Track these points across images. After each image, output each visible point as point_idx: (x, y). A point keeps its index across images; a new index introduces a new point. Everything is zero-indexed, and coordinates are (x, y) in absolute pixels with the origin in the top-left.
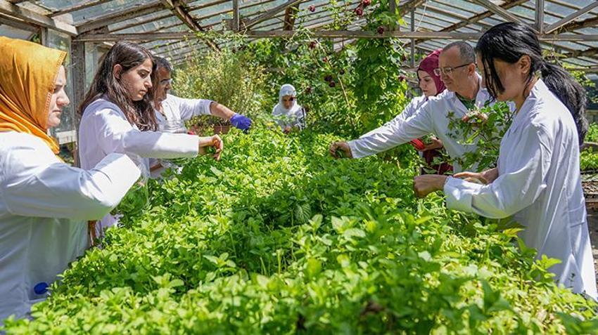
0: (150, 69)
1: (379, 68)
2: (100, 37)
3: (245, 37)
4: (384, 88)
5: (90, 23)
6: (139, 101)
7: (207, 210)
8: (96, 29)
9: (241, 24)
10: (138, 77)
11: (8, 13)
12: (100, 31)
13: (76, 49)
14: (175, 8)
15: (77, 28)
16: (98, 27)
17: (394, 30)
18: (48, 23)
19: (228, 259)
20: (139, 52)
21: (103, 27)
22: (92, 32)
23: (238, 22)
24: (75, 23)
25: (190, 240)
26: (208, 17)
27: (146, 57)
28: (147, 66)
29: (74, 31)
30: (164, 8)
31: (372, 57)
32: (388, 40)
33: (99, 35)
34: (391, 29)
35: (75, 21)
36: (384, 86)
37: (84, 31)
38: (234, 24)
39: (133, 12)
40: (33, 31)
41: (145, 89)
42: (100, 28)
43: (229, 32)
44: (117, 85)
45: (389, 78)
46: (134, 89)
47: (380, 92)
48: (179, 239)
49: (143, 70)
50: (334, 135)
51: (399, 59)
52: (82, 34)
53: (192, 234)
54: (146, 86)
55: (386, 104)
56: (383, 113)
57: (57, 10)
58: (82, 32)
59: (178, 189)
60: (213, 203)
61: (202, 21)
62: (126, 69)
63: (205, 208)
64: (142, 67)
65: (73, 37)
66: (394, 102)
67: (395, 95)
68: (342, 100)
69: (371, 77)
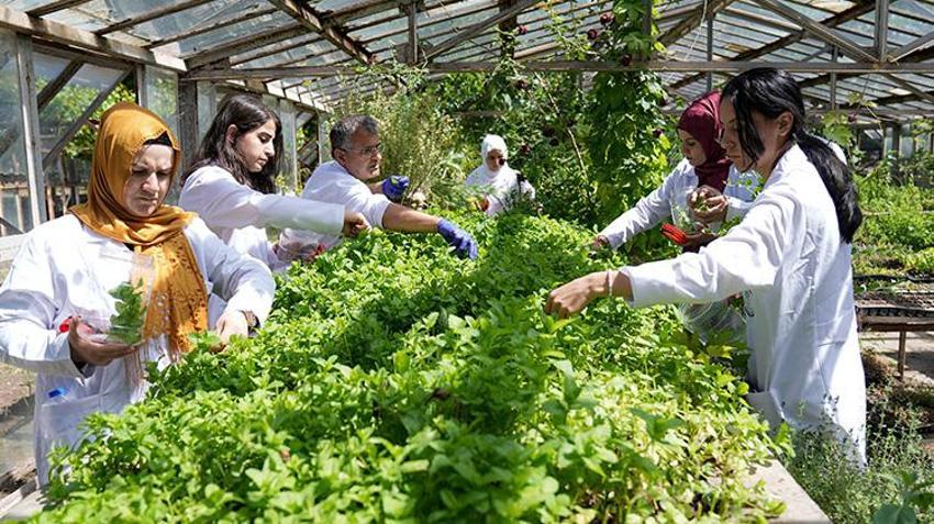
0: (272, 133)
1: (623, 118)
2: (218, 75)
3: (424, 73)
4: (631, 148)
5: (204, 54)
6: (256, 174)
7: (333, 312)
8: (212, 63)
9: (419, 52)
10: (258, 141)
11: (92, 48)
12: (217, 66)
13: (184, 91)
14: (324, 31)
15: (186, 62)
16: (215, 59)
17: (649, 59)
18: (145, 58)
19: (336, 361)
20: (259, 111)
21: (223, 59)
22: (208, 67)
23: (416, 51)
24: (183, 54)
25: (301, 344)
26: (379, 39)
27: (268, 117)
28: (270, 128)
29: (182, 66)
30: (309, 31)
31: (614, 100)
32: (636, 75)
33: (216, 72)
34: (645, 57)
35: (183, 51)
36: (630, 145)
37: (197, 65)
38: (409, 52)
39: (264, 38)
40: (126, 69)
41: (265, 157)
42: (219, 61)
43: (401, 65)
44: (230, 151)
45: (639, 132)
46: (252, 157)
47: (627, 153)
48: (290, 342)
49: (263, 134)
50: (550, 218)
51: (654, 103)
52: (193, 69)
53: (304, 336)
54: (267, 154)
55: (634, 171)
56: (628, 185)
57: (158, 39)
58: (193, 66)
59: (307, 289)
60: (340, 303)
61: (370, 44)
62: (243, 131)
63: (330, 310)
64: (262, 129)
65: (180, 74)
66: (647, 169)
67: (647, 159)
68: (573, 165)
69: (612, 131)
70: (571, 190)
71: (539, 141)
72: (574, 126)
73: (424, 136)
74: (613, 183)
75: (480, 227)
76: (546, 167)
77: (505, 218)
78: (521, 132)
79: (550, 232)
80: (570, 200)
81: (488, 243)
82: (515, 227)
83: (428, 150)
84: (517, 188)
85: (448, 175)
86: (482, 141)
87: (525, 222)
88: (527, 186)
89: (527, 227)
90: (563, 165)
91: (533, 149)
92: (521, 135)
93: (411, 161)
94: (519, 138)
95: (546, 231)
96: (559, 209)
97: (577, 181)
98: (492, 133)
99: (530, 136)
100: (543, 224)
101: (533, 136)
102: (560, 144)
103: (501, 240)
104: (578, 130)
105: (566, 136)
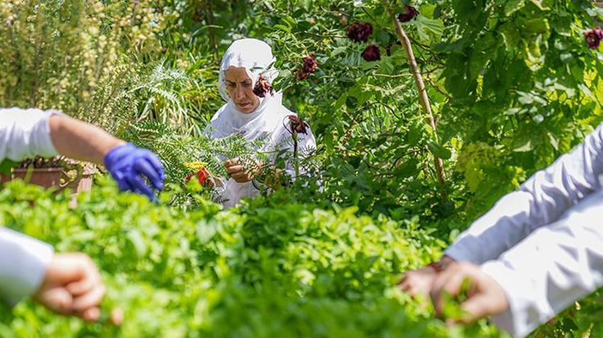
4: (534, 68)
36: (534, 62)
45: (554, 35)
47: (524, 79)
50: (357, 215)
55: (540, 119)
56: (527, 148)
66: (569, 113)
67: (571, 92)
68: (409, 102)
69: (495, 33)
70: (400, 154)
71: (337, 51)
72: (412, 22)
73: (94, 30)
74: (493, 141)
75: (205, 231)
76: (350, 104)
77: (261, 212)
78: (301, 30)
79: (357, 247)
80: (400, 174)
81: (221, 269)
82: (283, 232)
83: (101, 61)
84: (291, 147)
85: (155, 115)
86: (225, 47)
87: (304, 221)
88: (309, 142)
89: (308, 234)
90: (386, 100)
91: (327, 67)
92: (301, 36)
93: (64, 83)
94: (297, 43)
95: (349, 244)
96: (377, 193)
97: (413, 136)
98: (245, 33)
99: (319, 39)
100: (342, 228)
101: (325, 41)
102: (384, 57)
103: (250, 260)
104: (421, 31)
105: (394, 41)
